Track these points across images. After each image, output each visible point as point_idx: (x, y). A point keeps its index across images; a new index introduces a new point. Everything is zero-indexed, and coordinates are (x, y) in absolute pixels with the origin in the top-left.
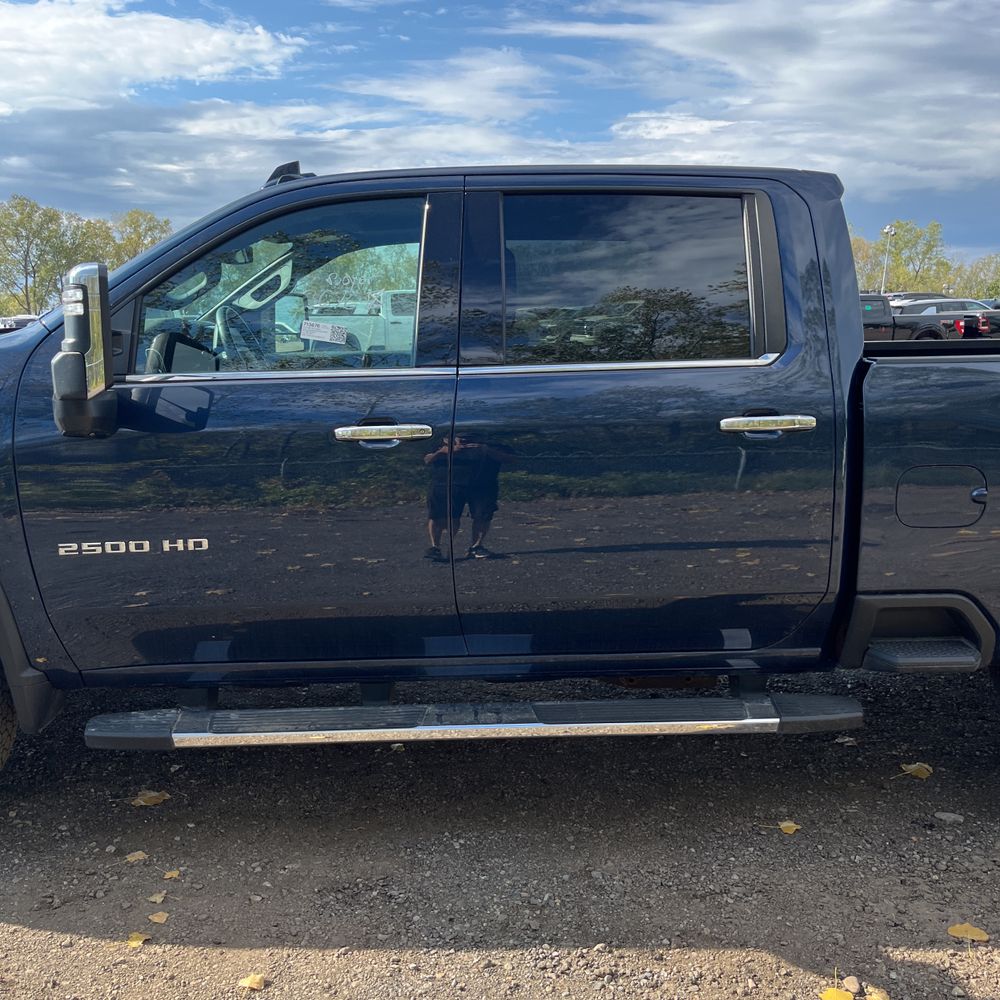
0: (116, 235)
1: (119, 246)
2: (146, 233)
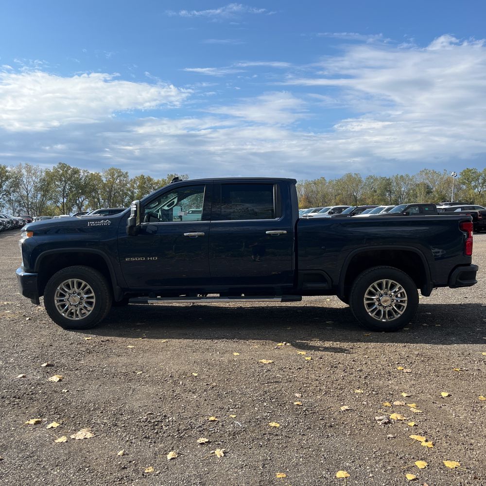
0: (104, 179)
1: (105, 184)
2: (117, 178)
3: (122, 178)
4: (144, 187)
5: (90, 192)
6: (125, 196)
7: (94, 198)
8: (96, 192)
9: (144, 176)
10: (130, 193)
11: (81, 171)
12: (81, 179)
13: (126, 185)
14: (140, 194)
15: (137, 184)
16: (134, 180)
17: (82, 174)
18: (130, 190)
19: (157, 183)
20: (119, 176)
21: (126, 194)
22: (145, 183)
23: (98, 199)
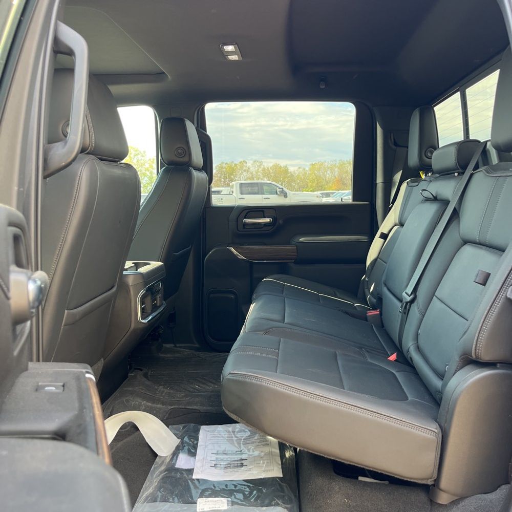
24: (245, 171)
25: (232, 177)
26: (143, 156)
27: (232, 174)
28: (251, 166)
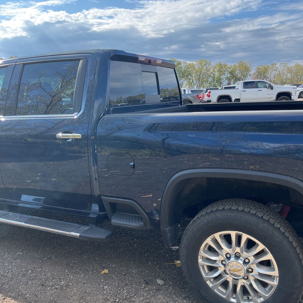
0: (196, 67)
1: (197, 70)
2: (204, 66)
3: (207, 66)
4: (221, 71)
5: (187, 76)
6: (209, 78)
7: (190, 79)
8: (191, 76)
9: (221, 63)
10: (212, 75)
11: (182, 63)
12: (182, 68)
13: (210, 70)
14: (219, 75)
15: (217, 68)
16: (215, 66)
17: (183, 65)
18: (212, 73)
19: (230, 68)
20: (205, 64)
21: (210, 76)
22: (222, 68)
23: (193, 80)
24: (274, 70)
25: (266, 74)
26: (209, 65)
27: (265, 72)
28: (279, 67)
